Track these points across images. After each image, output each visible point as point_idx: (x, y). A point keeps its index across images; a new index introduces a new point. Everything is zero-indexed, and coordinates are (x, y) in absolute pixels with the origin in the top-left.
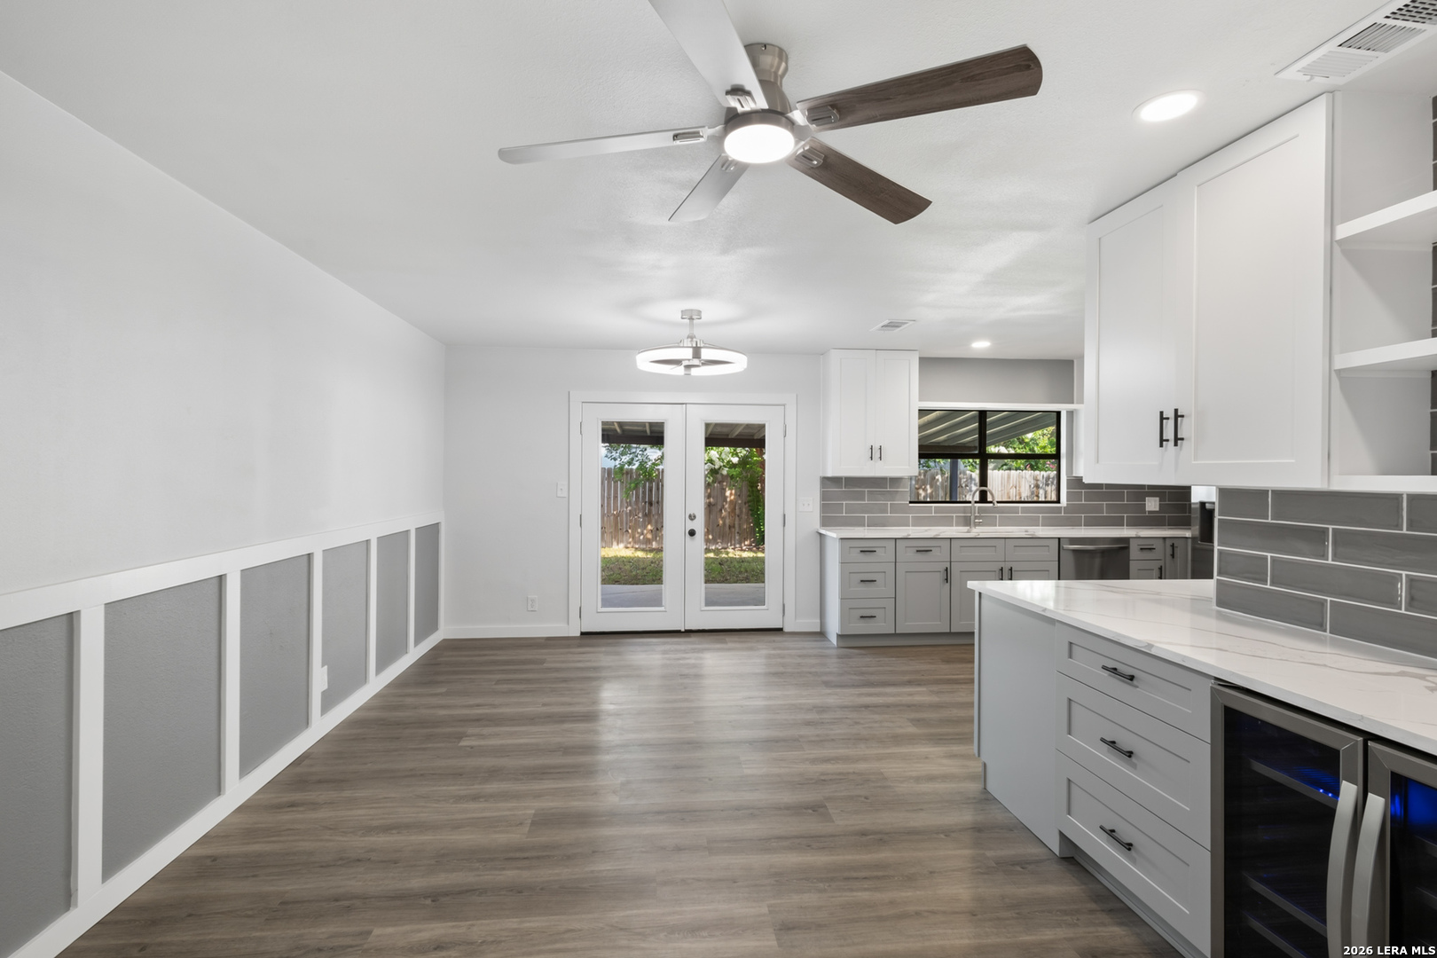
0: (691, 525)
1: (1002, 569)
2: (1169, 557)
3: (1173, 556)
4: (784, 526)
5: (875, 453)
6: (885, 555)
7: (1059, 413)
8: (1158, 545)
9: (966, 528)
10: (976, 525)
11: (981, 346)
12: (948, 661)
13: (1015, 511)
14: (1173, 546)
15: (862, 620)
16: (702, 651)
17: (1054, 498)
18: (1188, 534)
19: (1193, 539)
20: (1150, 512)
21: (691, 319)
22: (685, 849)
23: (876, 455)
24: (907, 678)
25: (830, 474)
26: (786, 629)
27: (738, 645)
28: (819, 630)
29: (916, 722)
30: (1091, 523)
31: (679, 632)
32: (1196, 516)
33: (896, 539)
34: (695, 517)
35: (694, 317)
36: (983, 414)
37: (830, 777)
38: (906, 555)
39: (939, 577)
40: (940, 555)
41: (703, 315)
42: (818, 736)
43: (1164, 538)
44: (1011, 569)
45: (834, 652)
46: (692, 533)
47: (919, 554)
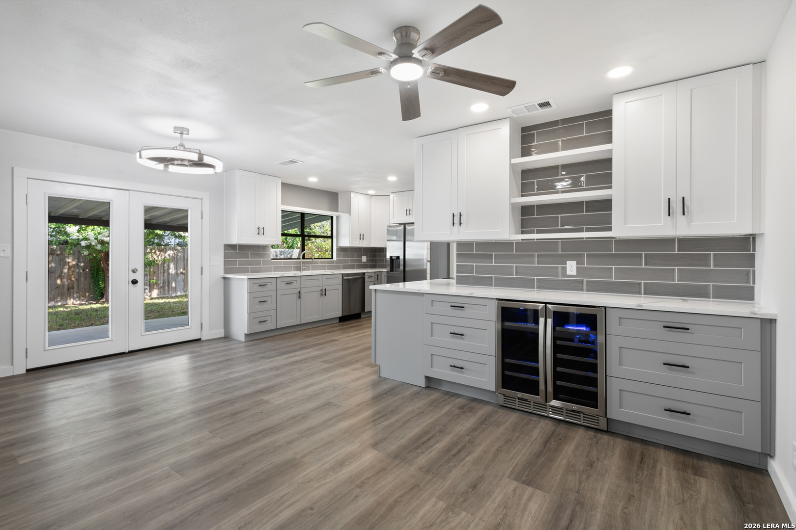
0: (134, 277)
1: (322, 290)
2: (376, 280)
3: (378, 279)
4: (202, 274)
5: (261, 231)
6: (271, 286)
7: (332, 217)
8: (373, 275)
9: (299, 272)
10: (304, 270)
11: (313, 180)
12: (308, 337)
13: (317, 263)
14: (378, 275)
15: (260, 324)
16: (140, 364)
17: (330, 257)
18: (385, 270)
19: (387, 272)
20: (364, 262)
21: (182, 133)
22: (292, 442)
23: (261, 232)
24: (298, 347)
25: (234, 241)
26: (203, 339)
27: (181, 352)
28: (223, 336)
29: (325, 362)
30: (345, 268)
31: (124, 353)
32: (389, 263)
33: (276, 278)
34: (137, 270)
35: (184, 132)
36: (303, 215)
37: (320, 391)
38: (281, 285)
39: (296, 296)
40: (296, 285)
41: (190, 132)
42: (290, 379)
43: (375, 272)
44: (325, 290)
45: (243, 345)
46: (135, 282)
47: (287, 285)
